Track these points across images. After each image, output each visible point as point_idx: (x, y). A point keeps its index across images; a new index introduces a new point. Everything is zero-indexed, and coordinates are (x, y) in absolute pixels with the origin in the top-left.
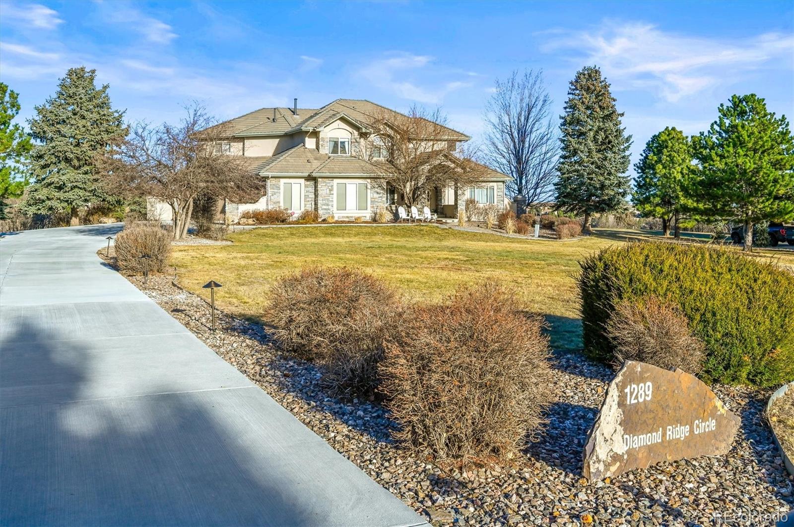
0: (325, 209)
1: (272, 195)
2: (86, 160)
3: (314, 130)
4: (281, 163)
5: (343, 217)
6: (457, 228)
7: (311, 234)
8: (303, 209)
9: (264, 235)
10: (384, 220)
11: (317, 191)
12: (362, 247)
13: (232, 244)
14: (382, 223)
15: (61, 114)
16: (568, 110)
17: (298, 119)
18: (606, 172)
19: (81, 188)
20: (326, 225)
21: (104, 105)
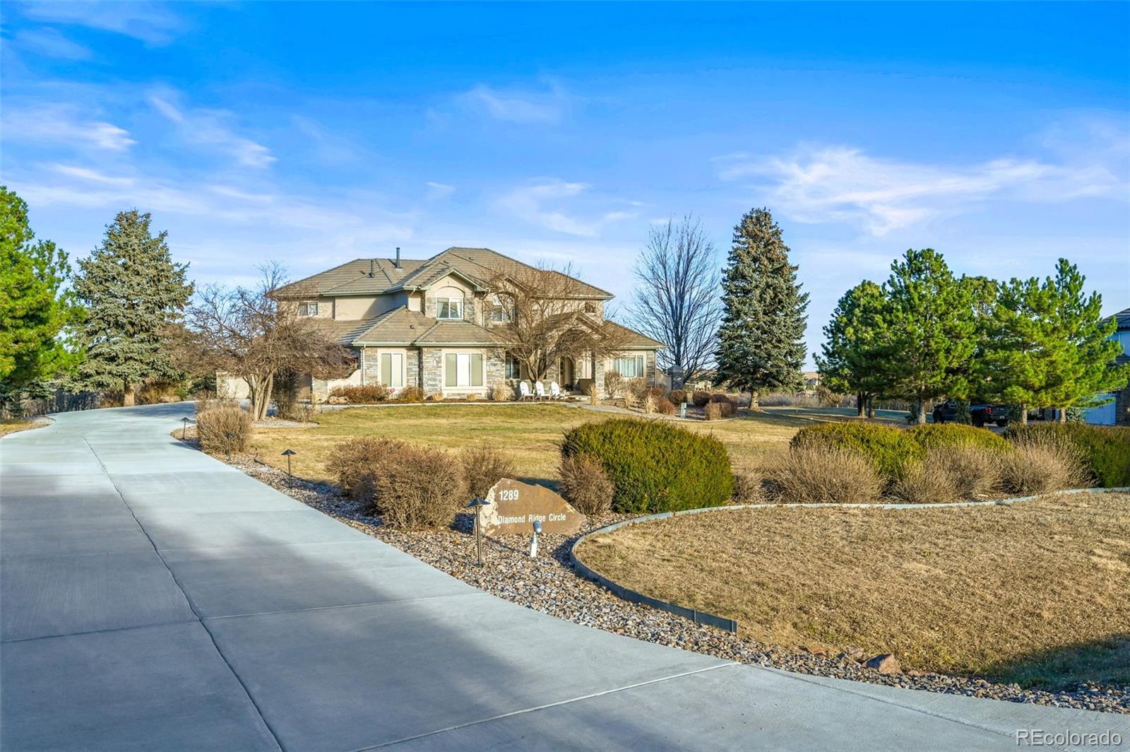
0: (432, 385)
1: (368, 368)
2: (142, 326)
3: (418, 288)
4: (378, 329)
5: (453, 394)
6: (588, 407)
7: (412, 415)
8: (405, 385)
9: (357, 416)
10: (502, 398)
11: (422, 363)
12: (465, 428)
13: (318, 426)
14: (500, 401)
15: (110, 270)
16: (732, 262)
17: (401, 272)
18: (775, 339)
19: (136, 360)
20: (431, 404)
21: (162, 256)
